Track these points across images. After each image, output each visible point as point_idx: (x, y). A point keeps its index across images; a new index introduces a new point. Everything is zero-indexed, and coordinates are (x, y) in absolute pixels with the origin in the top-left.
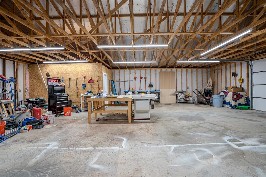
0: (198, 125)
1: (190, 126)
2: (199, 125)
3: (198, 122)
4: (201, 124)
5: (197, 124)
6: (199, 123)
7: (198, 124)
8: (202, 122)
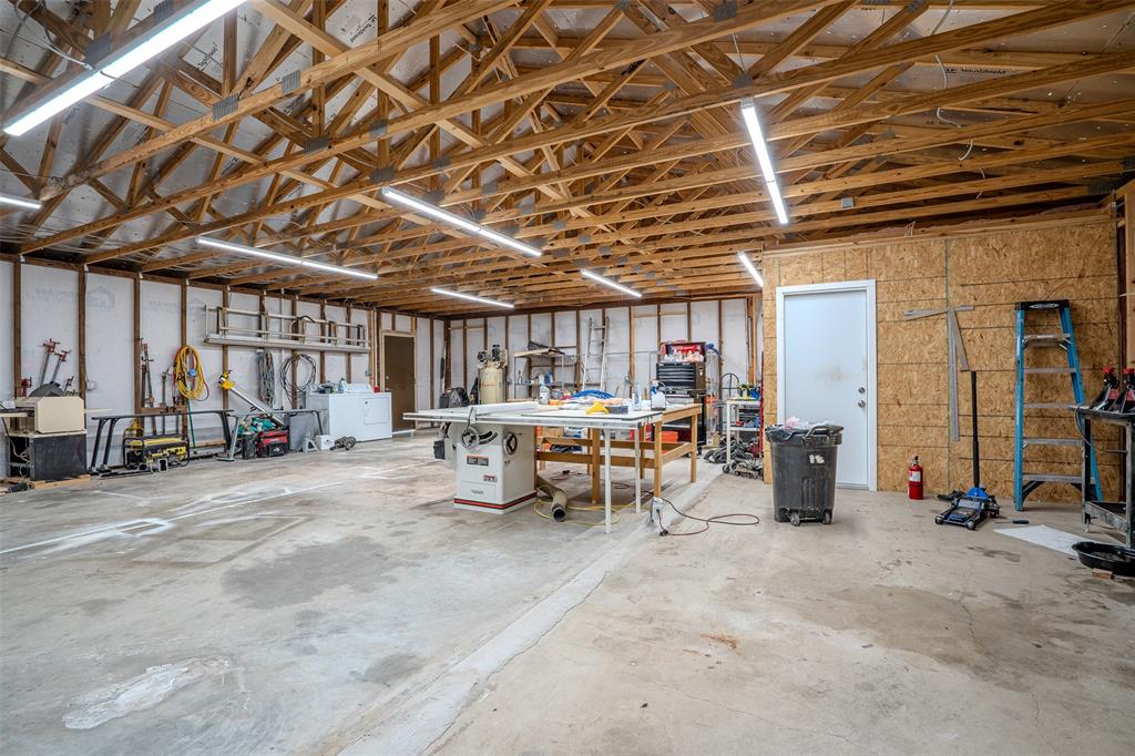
0: (259, 540)
1: (289, 528)
2: (253, 542)
3: (267, 553)
4: (243, 547)
5: (264, 541)
6: (257, 550)
7: (259, 544)
8: (244, 563)
